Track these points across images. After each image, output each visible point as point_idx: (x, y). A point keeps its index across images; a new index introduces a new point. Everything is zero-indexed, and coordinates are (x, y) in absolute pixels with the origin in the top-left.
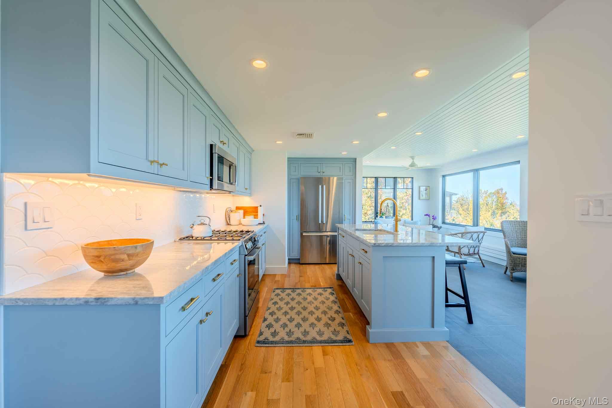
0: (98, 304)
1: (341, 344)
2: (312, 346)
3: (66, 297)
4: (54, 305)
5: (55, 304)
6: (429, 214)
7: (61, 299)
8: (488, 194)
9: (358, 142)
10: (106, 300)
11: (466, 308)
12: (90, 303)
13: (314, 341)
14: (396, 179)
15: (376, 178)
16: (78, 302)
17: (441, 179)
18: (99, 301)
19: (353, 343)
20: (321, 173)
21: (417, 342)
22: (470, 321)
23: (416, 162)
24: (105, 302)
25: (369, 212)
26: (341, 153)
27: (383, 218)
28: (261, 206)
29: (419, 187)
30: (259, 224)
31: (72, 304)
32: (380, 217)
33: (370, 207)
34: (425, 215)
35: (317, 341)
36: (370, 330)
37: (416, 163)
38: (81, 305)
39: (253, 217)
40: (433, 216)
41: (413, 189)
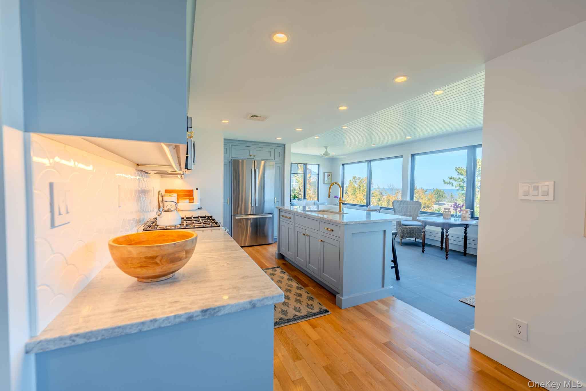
0: (207, 317)
1: (321, 315)
2: (298, 323)
3: (158, 317)
4: (140, 331)
5: (142, 330)
6: (337, 196)
7: (151, 321)
8: (360, 180)
9: (301, 130)
10: (217, 310)
11: (395, 269)
12: (195, 319)
13: (296, 318)
14: (306, 166)
16: (178, 320)
17: (341, 167)
18: (208, 313)
19: (330, 312)
20: (253, 156)
21: (374, 301)
22: (398, 278)
24: (215, 313)
26: (276, 138)
27: (296, 200)
28: (197, 189)
29: (324, 173)
30: (199, 208)
31: (169, 325)
32: (294, 200)
35: (299, 317)
36: (343, 299)
37: (329, 152)
38: (182, 323)
39: (188, 201)
41: (319, 174)
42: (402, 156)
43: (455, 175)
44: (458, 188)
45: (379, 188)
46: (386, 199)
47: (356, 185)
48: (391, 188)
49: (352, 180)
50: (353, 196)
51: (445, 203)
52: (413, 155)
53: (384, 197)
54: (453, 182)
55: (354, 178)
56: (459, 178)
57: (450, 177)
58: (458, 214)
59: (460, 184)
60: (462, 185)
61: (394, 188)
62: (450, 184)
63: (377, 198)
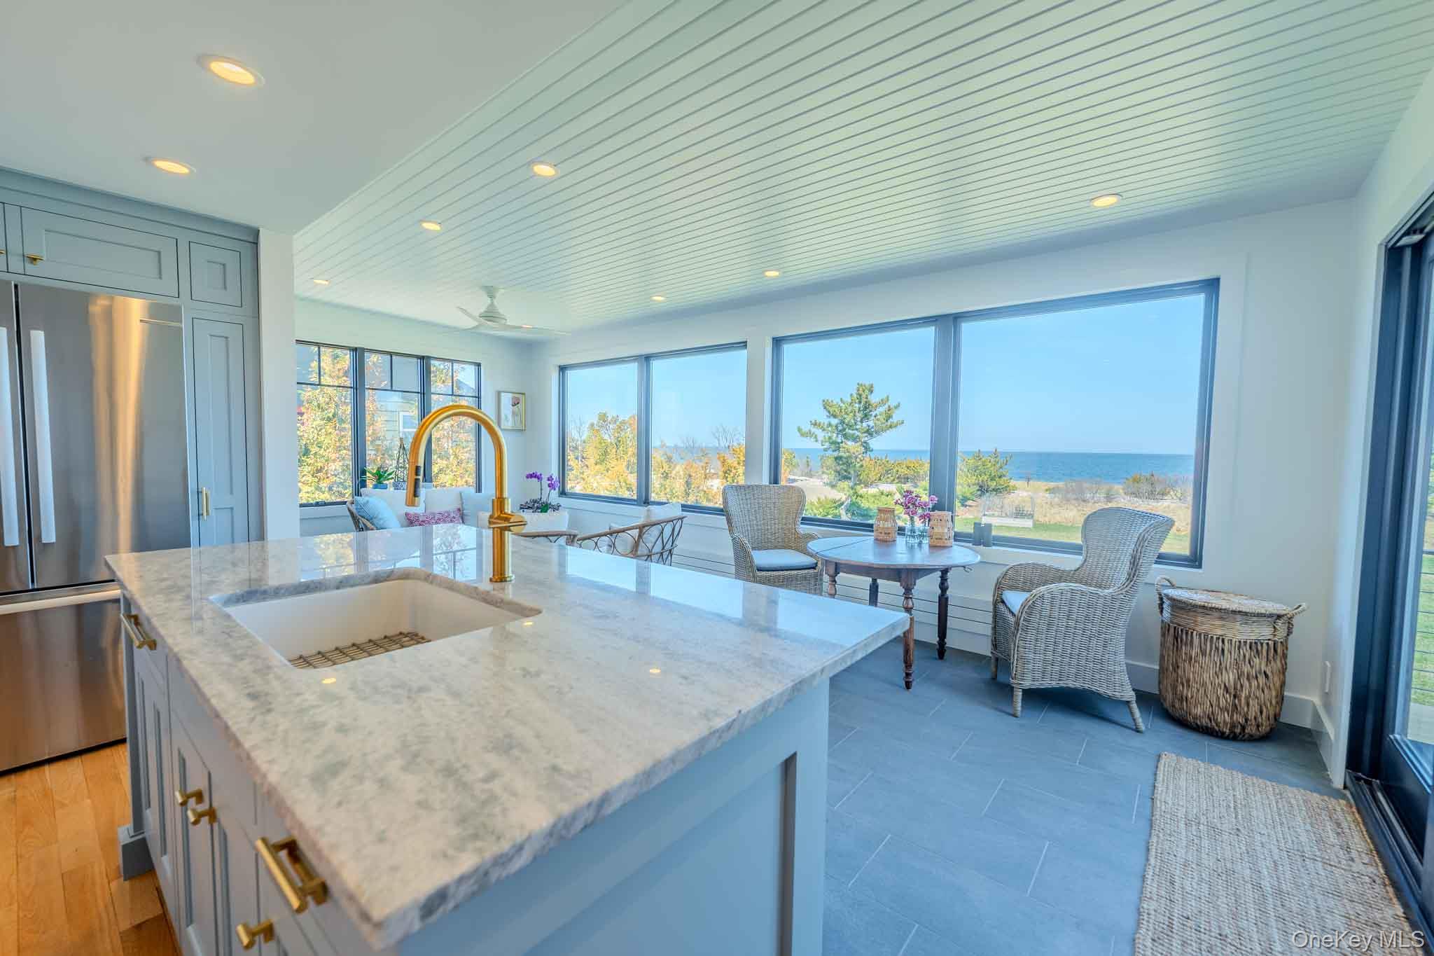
6: (538, 474)
8: (618, 423)
14: (429, 364)
15: (358, 354)
17: (555, 375)
23: (502, 306)
25: (335, 466)
27: (386, 487)
29: (499, 393)
32: (375, 487)
33: (338, 449)
34: (527, 477)
37: (502, 313)
40: (549, 480)
41: (479, 397)
42: (746, 342)
43: (823, 418)
44: (827, 445)
45: (663, 446)
46: (681, 473)
47: (606, 437)
48: (690, 446)
49: (595, 422)
50: (598, 466)
51: (797, 478)
52: (778, 342)
53: (678, 468)
54: (818, 432)
55: (603, 417)
56: (830, 425)
57: (813, 421)
58: (919, 524)
59: (830, 438)
60: (834, 438)
61: (696, 445)
62: (811, 437)
63: (662, 471)
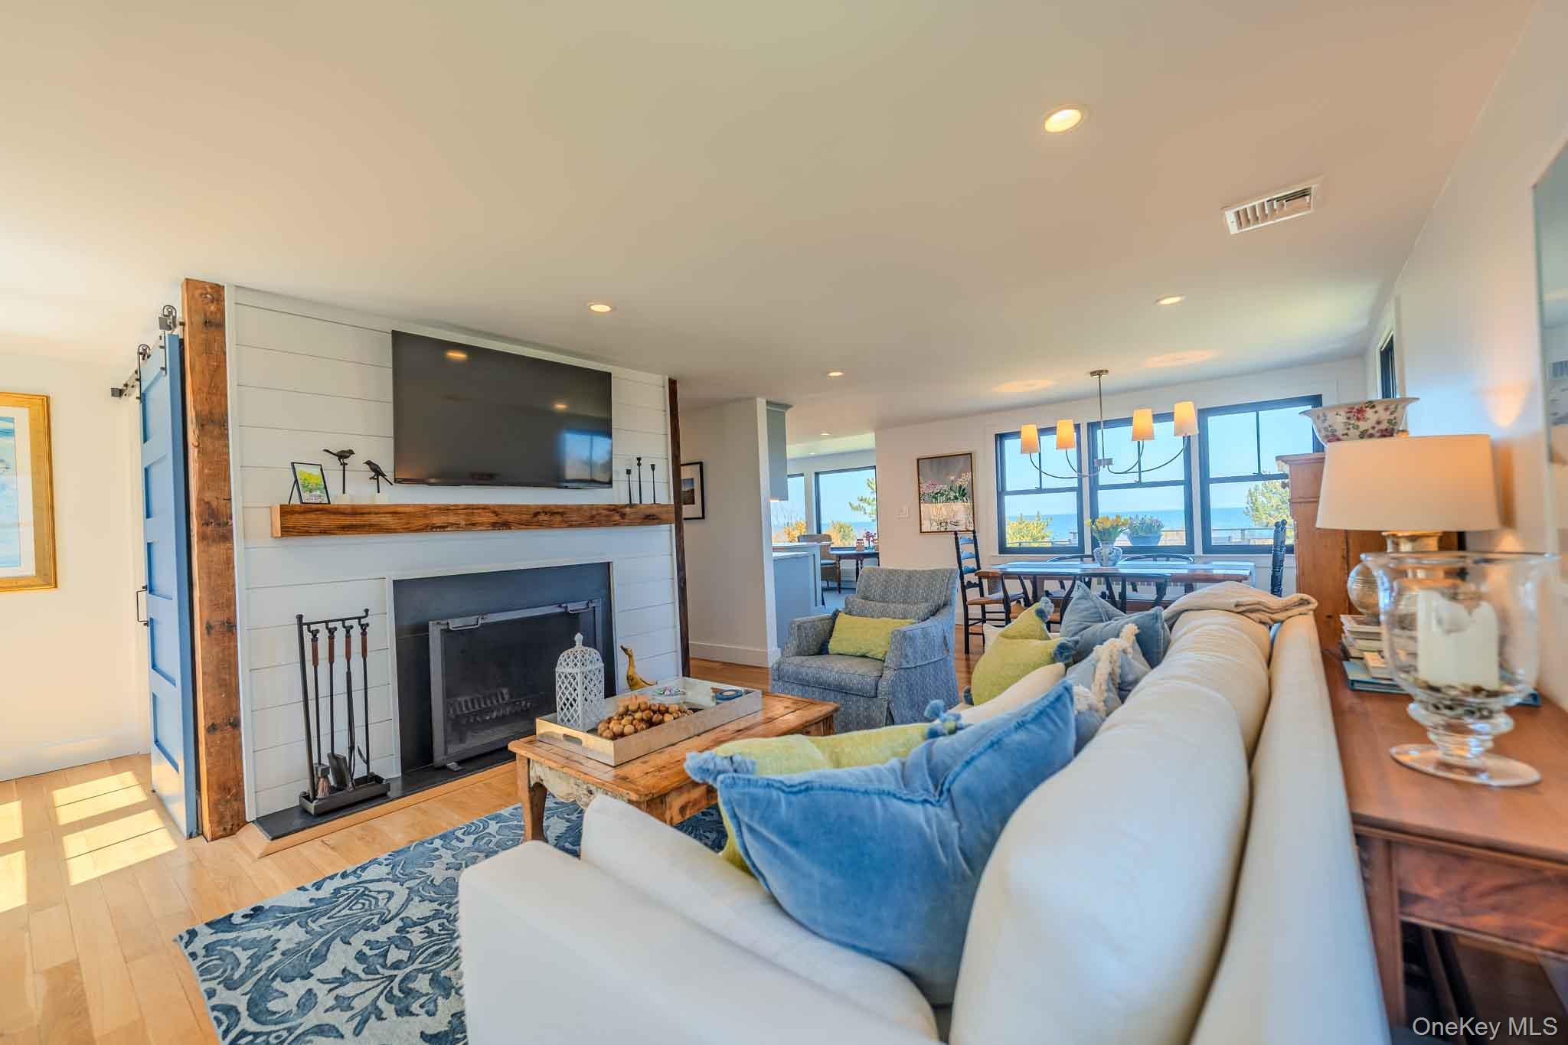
52: (817, 474)
57: (860, 498)
